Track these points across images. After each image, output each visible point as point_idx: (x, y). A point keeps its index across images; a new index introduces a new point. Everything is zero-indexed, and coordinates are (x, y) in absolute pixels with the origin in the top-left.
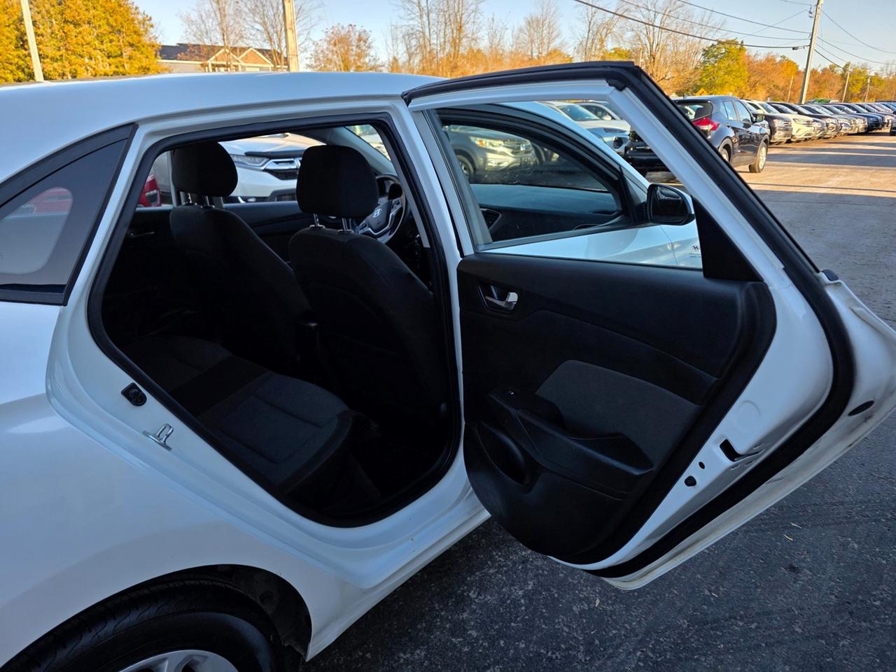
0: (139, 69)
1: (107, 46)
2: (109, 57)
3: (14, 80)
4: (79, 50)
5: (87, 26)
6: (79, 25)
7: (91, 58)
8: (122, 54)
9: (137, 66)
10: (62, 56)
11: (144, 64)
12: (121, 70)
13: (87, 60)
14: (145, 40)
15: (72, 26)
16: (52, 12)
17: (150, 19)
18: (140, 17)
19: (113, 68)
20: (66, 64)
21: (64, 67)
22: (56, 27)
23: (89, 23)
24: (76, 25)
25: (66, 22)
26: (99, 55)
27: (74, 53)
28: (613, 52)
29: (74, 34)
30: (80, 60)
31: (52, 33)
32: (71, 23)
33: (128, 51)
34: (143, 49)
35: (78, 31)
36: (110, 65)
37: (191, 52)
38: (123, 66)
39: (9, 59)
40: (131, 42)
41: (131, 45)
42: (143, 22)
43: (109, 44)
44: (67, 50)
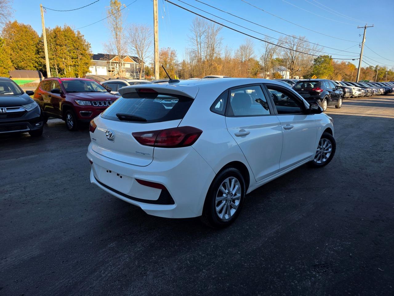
0: (84, 64)
1: (72, 54)
2: (72, 59)
3: (34, 67)
4: (61, 55)
5: (64, 47)
6: (62, 46)
7: (65, 59)
8: (78, 57)
9: (83, 63)
10: (54, 58)
11: (86, 62)
12: (77, 64)
13: (64, 60)
14: (87, 52)
15: (59, 46)
16: (52, 41)
17: (90, 44)
18: (86, 43)
19: (74, 63)
20: (55, 61)
21: (55, 62)
22: (52, 47)
23: (66, 45)
24: (61, 46)
25: (57, 45)
26: (69, 58)
27: (59, 57)
28: (276, 59)
29: (59, 49)
30: (61, 60)
31: (51, 49)
32: (59, 45)
33: (80, 56)
34: (86, 56)
35: (61, 48)
36: (72, 62)
37: (105, 57)
38: (78, 62)
39: (32, 58)
40: (82, 53)
41: (82, 54)
42: (87, 45)
43: (73, 54)
44: (56, 55)
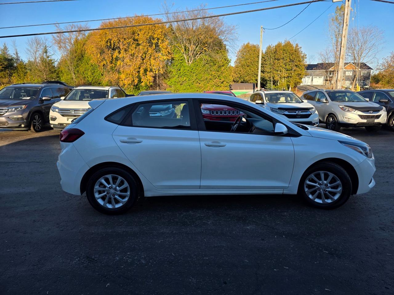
0: (297, 74)
1: (288, 67)
2: (287, 71)
3: (255, 80)
4: (277, 69)
5: (282, 60)
6: (280, 60)
7: (280, 72)
8: (292, 69)
9: (296, 74)
10: (271, 71)
11: (299, 73)
12: (290, 75)
13: (279, 72)
14: (302, 63)
15: (277, 60)
16: (272, 56)
17: (306, 55)
18: (302, 55)
19: (288, 75)
20: (272, 74)
21: (271, 75)
22: (272, 61)
23: (283, 59)
24: (278, 60)
25: (275, 59)
26: (284, 70)
27: (275, 70)
29: (277, 63)
30: (276, 72)
31: (270, 63)
32: (277, 59)
33: (295, 68)
34: (300, 67)
35: (278, 62)
36: (287, 73)
37: (319, 67)
38: (291, 74)
39: (255, 73)
40: (296, 64)
41: (296, 66)
42: (303, 57)
43: (288, 66)
44: (273, 69)
